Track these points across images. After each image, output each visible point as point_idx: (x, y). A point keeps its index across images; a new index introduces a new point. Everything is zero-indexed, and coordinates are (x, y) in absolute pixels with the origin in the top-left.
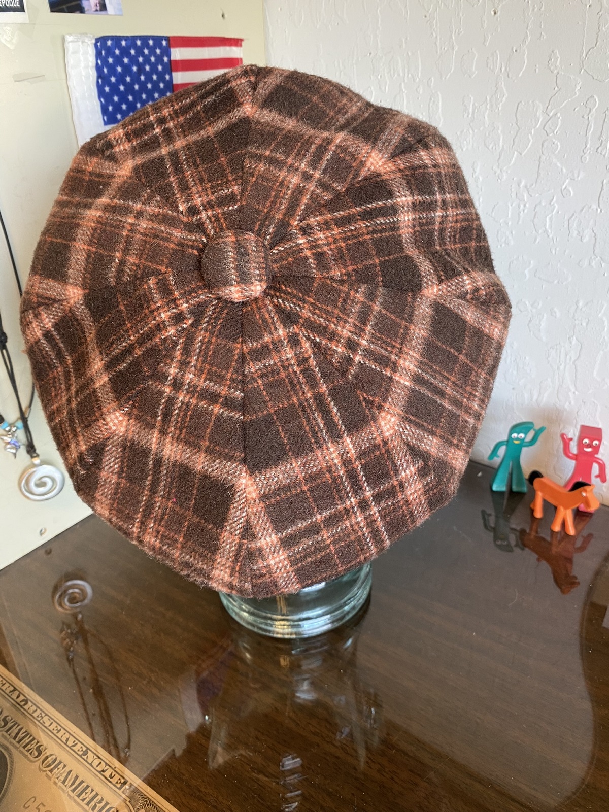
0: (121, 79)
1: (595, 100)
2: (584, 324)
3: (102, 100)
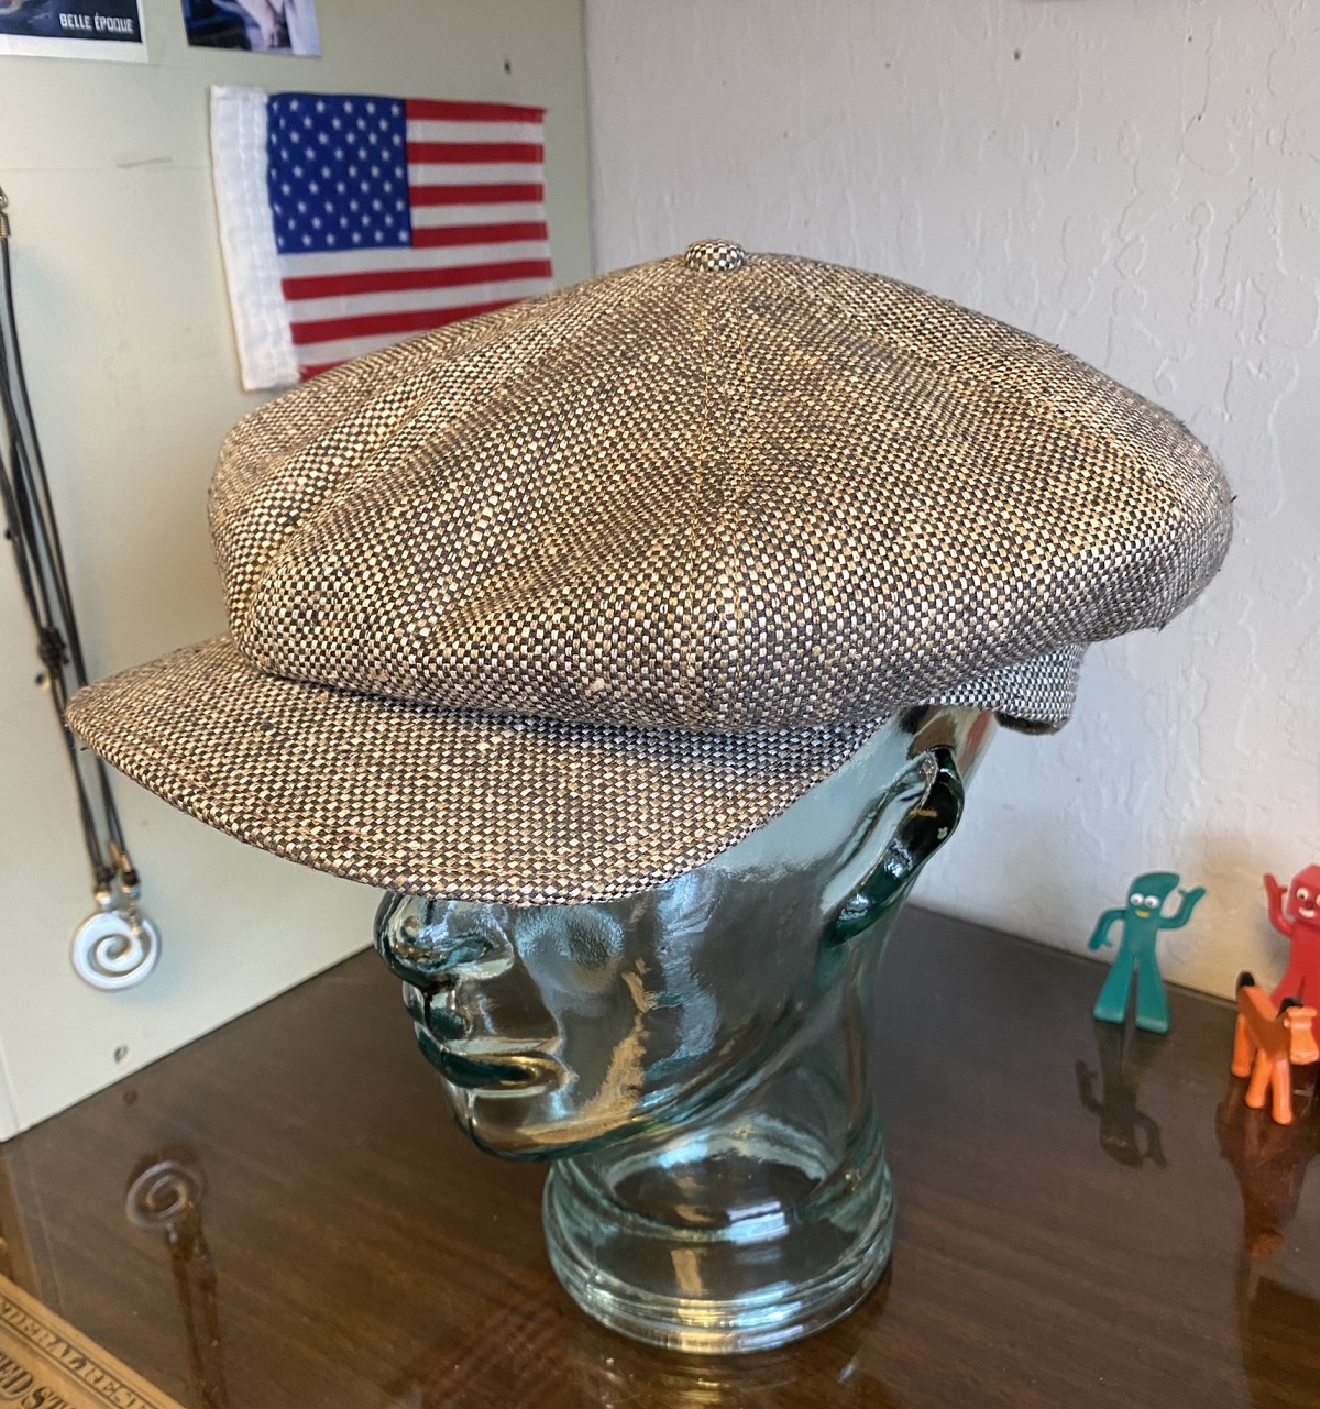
0: (313, 172)
1: (1208, 210)
2: (1212, 642)
3: (278, 208)
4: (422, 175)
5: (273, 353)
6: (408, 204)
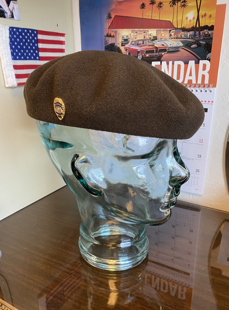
0: (19, 43)
3: (12, 50)
4: (41, 46)
5: (12, 80)
6: (38, 52)
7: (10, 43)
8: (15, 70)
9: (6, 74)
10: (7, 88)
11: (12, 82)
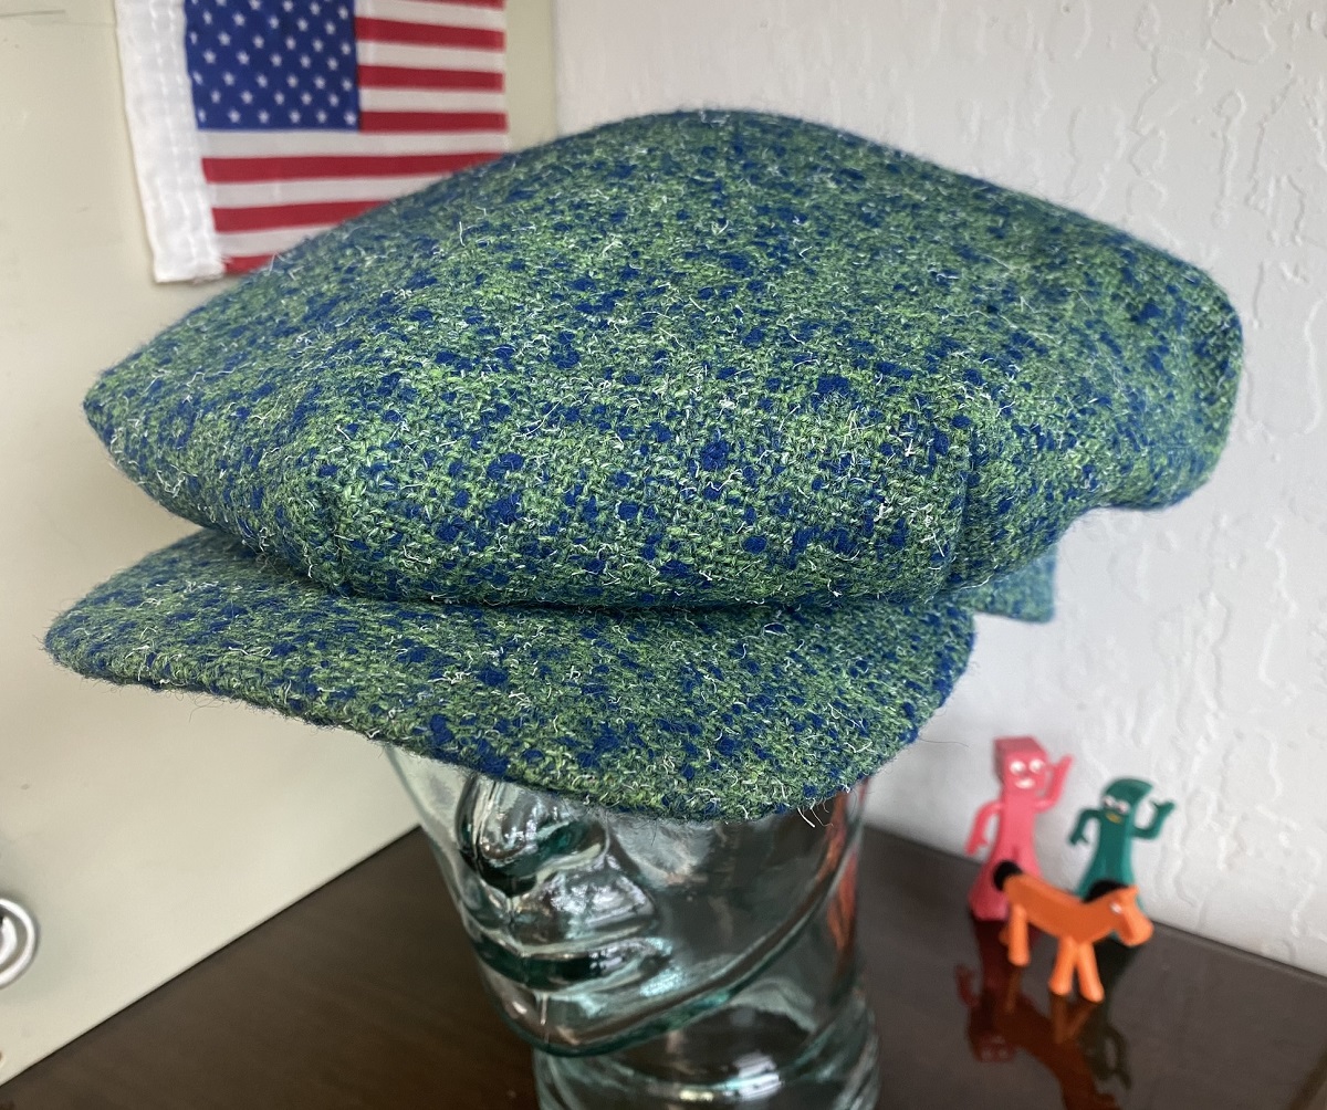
0: (242, 39)
1: (1238, 100)
2: (1233, 565)
3: (198, 78)
4: (371, 53)
5: (192, 240)
6: (357, 84)
7: (187, 40)
8: (214, 187)
9: (158, 209)
10: (163, 285)
11: (194, 251)
